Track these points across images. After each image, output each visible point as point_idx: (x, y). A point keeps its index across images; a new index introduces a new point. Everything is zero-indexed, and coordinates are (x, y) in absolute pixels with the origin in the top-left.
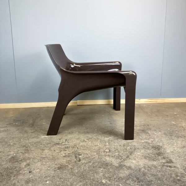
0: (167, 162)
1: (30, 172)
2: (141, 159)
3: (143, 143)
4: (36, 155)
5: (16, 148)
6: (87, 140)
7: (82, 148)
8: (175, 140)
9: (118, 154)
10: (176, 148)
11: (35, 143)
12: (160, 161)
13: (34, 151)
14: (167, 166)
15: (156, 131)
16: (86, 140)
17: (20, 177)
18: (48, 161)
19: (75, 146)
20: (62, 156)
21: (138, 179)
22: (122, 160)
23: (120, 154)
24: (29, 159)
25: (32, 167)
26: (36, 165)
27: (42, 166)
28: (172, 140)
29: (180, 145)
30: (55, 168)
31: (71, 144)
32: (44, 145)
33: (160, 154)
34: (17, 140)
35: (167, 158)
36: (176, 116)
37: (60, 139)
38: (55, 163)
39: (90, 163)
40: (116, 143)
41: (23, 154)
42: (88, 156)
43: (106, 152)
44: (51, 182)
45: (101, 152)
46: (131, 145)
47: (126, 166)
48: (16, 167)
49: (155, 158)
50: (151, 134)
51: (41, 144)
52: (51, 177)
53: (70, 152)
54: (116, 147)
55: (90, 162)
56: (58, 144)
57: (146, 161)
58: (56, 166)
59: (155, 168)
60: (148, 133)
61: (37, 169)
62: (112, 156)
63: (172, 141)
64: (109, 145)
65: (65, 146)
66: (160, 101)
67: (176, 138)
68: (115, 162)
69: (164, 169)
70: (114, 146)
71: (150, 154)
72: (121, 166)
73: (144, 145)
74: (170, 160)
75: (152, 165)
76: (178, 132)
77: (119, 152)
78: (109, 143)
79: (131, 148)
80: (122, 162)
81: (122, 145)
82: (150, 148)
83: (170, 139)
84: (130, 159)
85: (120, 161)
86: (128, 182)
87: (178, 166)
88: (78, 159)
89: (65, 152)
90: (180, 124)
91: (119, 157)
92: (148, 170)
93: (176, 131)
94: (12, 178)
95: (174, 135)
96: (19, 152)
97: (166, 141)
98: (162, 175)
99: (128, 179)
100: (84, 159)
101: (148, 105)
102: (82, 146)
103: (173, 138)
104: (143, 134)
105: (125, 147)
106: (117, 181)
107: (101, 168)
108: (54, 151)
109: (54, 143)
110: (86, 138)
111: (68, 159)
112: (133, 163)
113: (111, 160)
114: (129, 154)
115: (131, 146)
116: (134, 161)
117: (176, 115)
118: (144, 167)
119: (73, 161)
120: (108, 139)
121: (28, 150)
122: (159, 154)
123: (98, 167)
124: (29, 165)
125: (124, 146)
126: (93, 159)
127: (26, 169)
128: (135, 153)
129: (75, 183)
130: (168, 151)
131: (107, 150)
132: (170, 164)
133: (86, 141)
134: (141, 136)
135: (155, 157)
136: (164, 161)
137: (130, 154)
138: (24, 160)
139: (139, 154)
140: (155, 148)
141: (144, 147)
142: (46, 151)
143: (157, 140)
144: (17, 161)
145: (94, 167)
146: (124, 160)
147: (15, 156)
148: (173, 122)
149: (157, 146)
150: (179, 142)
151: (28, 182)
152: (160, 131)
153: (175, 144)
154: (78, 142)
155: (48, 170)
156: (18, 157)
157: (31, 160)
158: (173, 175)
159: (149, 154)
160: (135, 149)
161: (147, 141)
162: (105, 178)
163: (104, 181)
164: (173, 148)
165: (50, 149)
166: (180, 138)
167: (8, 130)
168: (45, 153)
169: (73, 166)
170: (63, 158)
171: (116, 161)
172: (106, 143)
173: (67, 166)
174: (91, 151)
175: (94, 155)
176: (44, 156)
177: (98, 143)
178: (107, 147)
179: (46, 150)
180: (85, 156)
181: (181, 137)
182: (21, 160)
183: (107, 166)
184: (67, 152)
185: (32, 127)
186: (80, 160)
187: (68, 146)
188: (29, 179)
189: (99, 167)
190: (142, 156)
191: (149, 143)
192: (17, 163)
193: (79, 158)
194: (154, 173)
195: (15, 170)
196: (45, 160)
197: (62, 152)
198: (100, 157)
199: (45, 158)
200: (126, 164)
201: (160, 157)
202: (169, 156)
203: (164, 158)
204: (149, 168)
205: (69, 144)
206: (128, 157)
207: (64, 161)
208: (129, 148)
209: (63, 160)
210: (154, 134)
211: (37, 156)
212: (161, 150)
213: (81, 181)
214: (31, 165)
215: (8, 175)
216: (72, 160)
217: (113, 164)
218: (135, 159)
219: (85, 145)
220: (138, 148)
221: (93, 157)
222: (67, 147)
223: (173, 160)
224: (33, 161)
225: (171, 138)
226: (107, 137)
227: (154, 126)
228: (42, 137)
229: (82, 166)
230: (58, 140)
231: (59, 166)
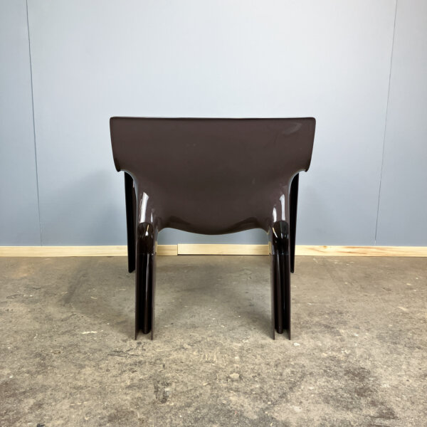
0: (382, 416)
2: (317, 402)
3: (324, 359)
4: (63, 380)
5: (19, 360)
6: (190, 347)
7: (174, 366)
8: (403, 356)
9: (261, 388)
10: (405, 378)
11: (65, 348)
12: (364, 412)
13: (58, 368)
15: (359, 328)
16: (186, 346)
18: (87, 396)
19: (158, 361)
20: (123, 384)
22: (269, 403)
23: (266, 387)
24: (44, 388)
25: (48, 411)
26: (58, 406)
27: (72, 410)
28: (395, 356)
29: (417, 369)
30: (102, 418)
31: (149, 354)
32: (85, 353)
33: (365, 392)
34: (24, 339)
35: (382, 404)
36: (410, 291)
37: (125, 341)
38: (104, 402)
39: (189, 407)
40: (259, 357)
41: (32, 375)
42: (185, 389)
43: (233, 381)
45: (220, 380)
46: (295, 364)
47: (277, 421)
48: (8, 411)
49: (351, 403)
50: (345, 336)
51: (79, 352)
53: (144, 374)
54: (257, 367)
55: (189, 405)
56: (119, 353)
57: (329, 410)
58: (105, 412)
60: (338, 332)
61: (58, 419)
62: (245, 393)
63: (396, 359)
64: (242, 361)
65: (135, 359)
66: (374, 251)
67: (406, 349)
68: (251, 410)
70: (253, 364)
71: (340, 391)
72: (264, 422)
73: (327, 365)
74: (389, 409)
75: (342, 422)
76: (414, 333)
77: (263, 381)
78: (241, 357)
79: (292, 372)
80: (267, 408)
81: (272, 364)
82: (341, 374)
83: (391, 353)
84: (287, 401)
85: (262, 405)
88: (161, 396)
89: (132, 375)
90: (419, 312)
91: (261, 395)
93: (408, 330)
95: (403, 342)
96: (24, 369)
97: (382, 356)
100: (174, 395)
101: (345, 262)
102: (174, 361)
103: (399, 350)
104: (327, 335)
105: (280, 369)
107: (214, 422)
108: (108, 370)
109: (108, 351)
110: (188, 340)
111: (138, 395)
112: (296, 413)
113: (241, 401)
114: (286, 389)
115: (294, 367)
116: (297, 409)
117: (411, 289)
119: (148, 400)
120: (240, 345)
121: (44, 366)
122: (362, 392)
123: (206, 419)
124: (39, 405)
125: (277, 365)
126: (198, 397)
127: (30, 417)
128: (302, 387)
130: (386, 385)
131: (235, 376)
132: (387, 422)
133: (186, 349)
134: (322, 343)
135: (352, 398)
136: (373, 412)
137: (291, 388)
138: (32, 391)
139: (311, 388)
140: (354, 374)
141: (325, 371)
142: (88, 371)
143: (358, 352)
144: (14, 395)
145: (196, 420)
146: (274, 404)
147: (12, 380)
148: (402, 308)
149: (359, 369)
150: (414, 362)
152: (368, 330)
153: (404, 367)
154: (167, 349)
155: (85, 421)
156: (19, 382)
157: (49, 393)
159: (336, 391)
160: (303, 376)
161: (334, 354)
164: (399, 376)
165: (97, 367)
166: (417, 350)
167: (8, 310)
168: (85, 374)
169: (147, 414)
170: (125, 391)
171: (254, 405)
172: (234, 356)
173: (133, 412)
174: (195, 375)
175: (201, 387)
176: (80, 384)
177: (214, 355)
178: (235, 365)
179: (88, 368)
180: (178, 389)
181: (419, 348)
182: (24, 393)
183: (230, 417)
184: (138, 375)
185: (64, 306)
186: (164, 400)
187: (142, 359)
189: (210, 421)
190: (320, 394)
191: (339, 361)
192: (12, 399)
193: (164, 393)
195: (5, 417)
196: (80, 393)
197: (126, 376)
198: (215, 392)
199: (82, 388)
200: (276, 414)
201: (363, 401)
202: (387, 399)
203: (373, 403)
205: (145, 353)
206: (283, 396)
207: (125, 399)
208: (288, 370)
209: (125, 397)
210: (353, 336)
211: (63, 383)
212: (366, 380)
214: (45, 406)
216: (147, 398)
217: (245, 414)
218: (301, 402)
219: (184, 357)
220: (311, 374)
221: (198, 393)
222: (140, 362)
223: (397, 410)
224: (51, 394)
225: (395, 349)
226: (239, 340)
227: (354, 317)
228: (85, 333)
229: (168, 416)
230: (121, 343)
231: (113, 411)
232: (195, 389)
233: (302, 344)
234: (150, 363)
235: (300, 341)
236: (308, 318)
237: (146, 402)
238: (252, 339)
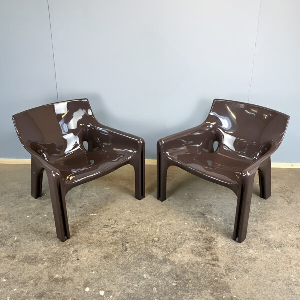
0: (213, 260)
1: (78, 260)
2: (188, 253)
3: (197, 232)
4: (84, 239)
6: (138, 224)
7: (131, 234)
9: (166, 246)
11: (83, 223)
12: (206, 258)
14: (211, 265)
15: (217, 215)
16: (136, 223)
17: (69, 264)
18: (95, 248)
19: (124, 231)
20: (109, 242)
21: (177, 276)
23: (169, 245)
24: (77, 243)
25: (80, 254)
26: (84, 251)
27: (89, 253)
30: (102, 257)
31: (120, 227)
32: (92, 226)
35: (215, 254)
37: (109, 220)
38: (102, 251)
40: (168, 230)
42: (135, 245)
43: (155, 242)
44: (97, 273)
45: (150, 241)
46: (183, 234)
47: (171, 261)
48: (64, 253)
49: (202, 254)
50: (209, 220)
51: (90, 225)
52: (97, 267)
53: (118, 238)
54: (166, 235)
55: (136, 253)
56: (107, 226)
57: (192, 256)
58: (102, 255)
59: (199, 265)
60: (206, 218)
61: (85, 257)
62: (160, 248)
64: (160, 232)
65: (114, 229)
68: (161, 256)
69: (206, 268)
72: (165, 261)
73: (197, 235)
74: (217, 257)
75: (196, 262)
77: (168, 242)
78: (160, 230)
79: (181, 238)
81: (173, 234)
82: (202, 240)
84: (176, 252)
85: (166, 254)
86: (167, 279)
87: (222, 265)
89: (113, 238)
91: (166, 249)
92: (191, 268)
94: (62, 265)
98: (202, 274)
99: (168, 276)
100: (131, 248)
102: (131, 231)
104: (201, 219)
105: (176, 236)
106: (157, 277)
107: (145, 261)
108: (103, 235)
109: (102, 225)
110: (138, 220)
111: (115, 247)
112: (178, 258)
113: (157, 252)
114: (177, 246)
115: (182, 236)
116: (180, 256)
118: (188, 264)
120: (160, 223)
121: (76, 232)
122: (209, 249)
123: (142, 259)
124: (76, 251)
126: (140, 249)
127: (74, 256)
128: (184, 246)
129: (118, 276)
130: (220, 246)
131: (156, 239)
132: (214, 263)
133: (136, 225)
134: (198, 223)
135: (203, 252)
136: (210, 258)
137: (179, 246)
139: (188, 246)
140: (207, 240)
141: (195, 238)
145: (139, 259)
146: (170, 254)
149: (210, 238)
151: (76, 270)
152: (221, 217)
154: (128, 225)
155: (95, 258)
157: (79, 245)
158: (213, 276)
159: (198, 248)
160: (185, 240)
161: (202, 229)
162: (147, 273)
163: (145, 276)
165: (98, 233)
168: (93, 237)
169: (119, 256)
170: (110, 245)
171: (162, 254)
172: (157, 229)
173: (113, 255)
174: (139, 239)
175: (142, 244)
176: (91, 242)
177: (148, 229)
178: (157, 234)
179: (94, 234)
180: (132, 245)
182: (69, 245)
183: (152, 259)
184: (115, 238)
185: (80, 198)
186: (126, 250)
187: (117, 230)
188: (77, 267)
189: (144, 260)
190: (191, 250)
191: (203, 233)
193: (126, 247)
194: (195, 272)
195: (64, 256)
196: (92, 246)
197: (110, 238)
198: (147, 247)
199: (93, 244)
200: (171, 258)
201: (208, 253)
202: (218, 252)
203: (212, 254)
204: (192, 266)
206: (175, 250)
208: (179, 237)
209: (110, 248)
210: (213, 220)
211: (85, 241)
212: (212, 243)
213: (124, 274)
214: (79, 251)
215: (57, 261)
216: (119, 249)
217: (158, 257)
218: (182, 253)
219: (135, 229)
220: (189, 239)
221: (140, 247)
223: (220, 257)
226: (160, 221)
227: (217, 208)
228: (91, 215)
229: (127, 257)
230: (108, 221)
231: (106, 255)
232: (139, 245)
233: (188, 224)
234: (121, 232)
235: (188, 222)
236: (194, 209)
237: (119, 251)
238: (166, 221)
